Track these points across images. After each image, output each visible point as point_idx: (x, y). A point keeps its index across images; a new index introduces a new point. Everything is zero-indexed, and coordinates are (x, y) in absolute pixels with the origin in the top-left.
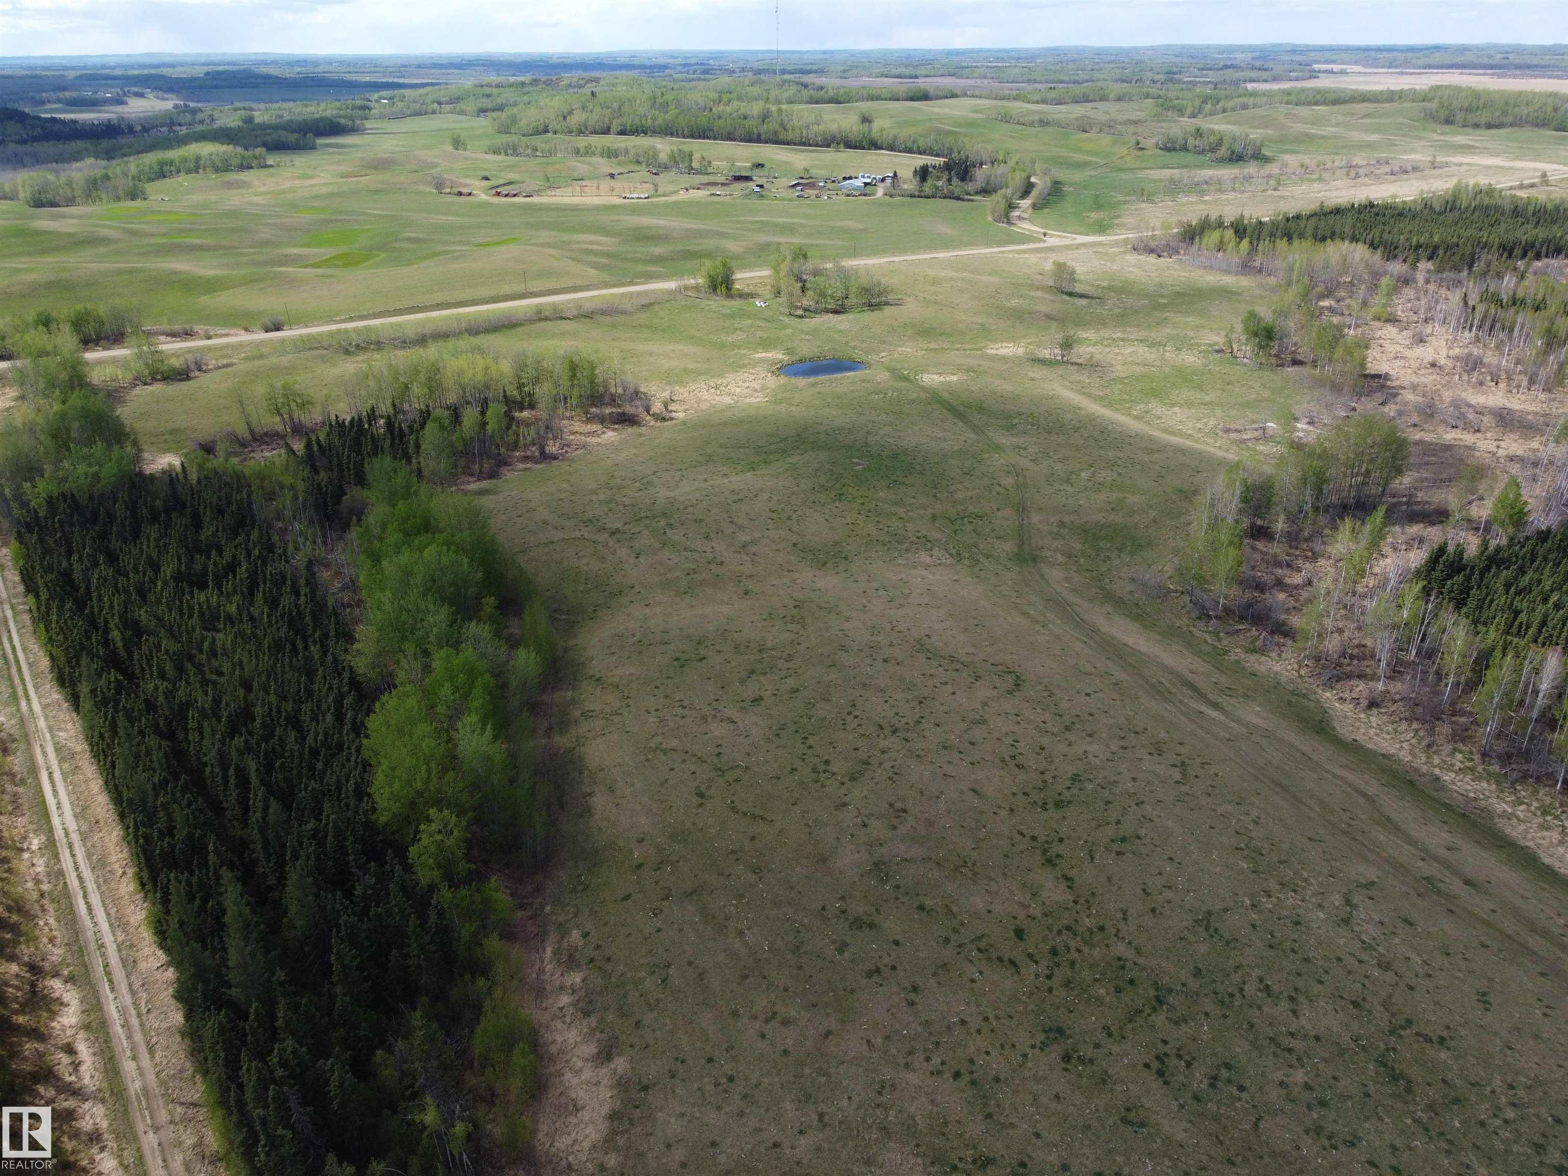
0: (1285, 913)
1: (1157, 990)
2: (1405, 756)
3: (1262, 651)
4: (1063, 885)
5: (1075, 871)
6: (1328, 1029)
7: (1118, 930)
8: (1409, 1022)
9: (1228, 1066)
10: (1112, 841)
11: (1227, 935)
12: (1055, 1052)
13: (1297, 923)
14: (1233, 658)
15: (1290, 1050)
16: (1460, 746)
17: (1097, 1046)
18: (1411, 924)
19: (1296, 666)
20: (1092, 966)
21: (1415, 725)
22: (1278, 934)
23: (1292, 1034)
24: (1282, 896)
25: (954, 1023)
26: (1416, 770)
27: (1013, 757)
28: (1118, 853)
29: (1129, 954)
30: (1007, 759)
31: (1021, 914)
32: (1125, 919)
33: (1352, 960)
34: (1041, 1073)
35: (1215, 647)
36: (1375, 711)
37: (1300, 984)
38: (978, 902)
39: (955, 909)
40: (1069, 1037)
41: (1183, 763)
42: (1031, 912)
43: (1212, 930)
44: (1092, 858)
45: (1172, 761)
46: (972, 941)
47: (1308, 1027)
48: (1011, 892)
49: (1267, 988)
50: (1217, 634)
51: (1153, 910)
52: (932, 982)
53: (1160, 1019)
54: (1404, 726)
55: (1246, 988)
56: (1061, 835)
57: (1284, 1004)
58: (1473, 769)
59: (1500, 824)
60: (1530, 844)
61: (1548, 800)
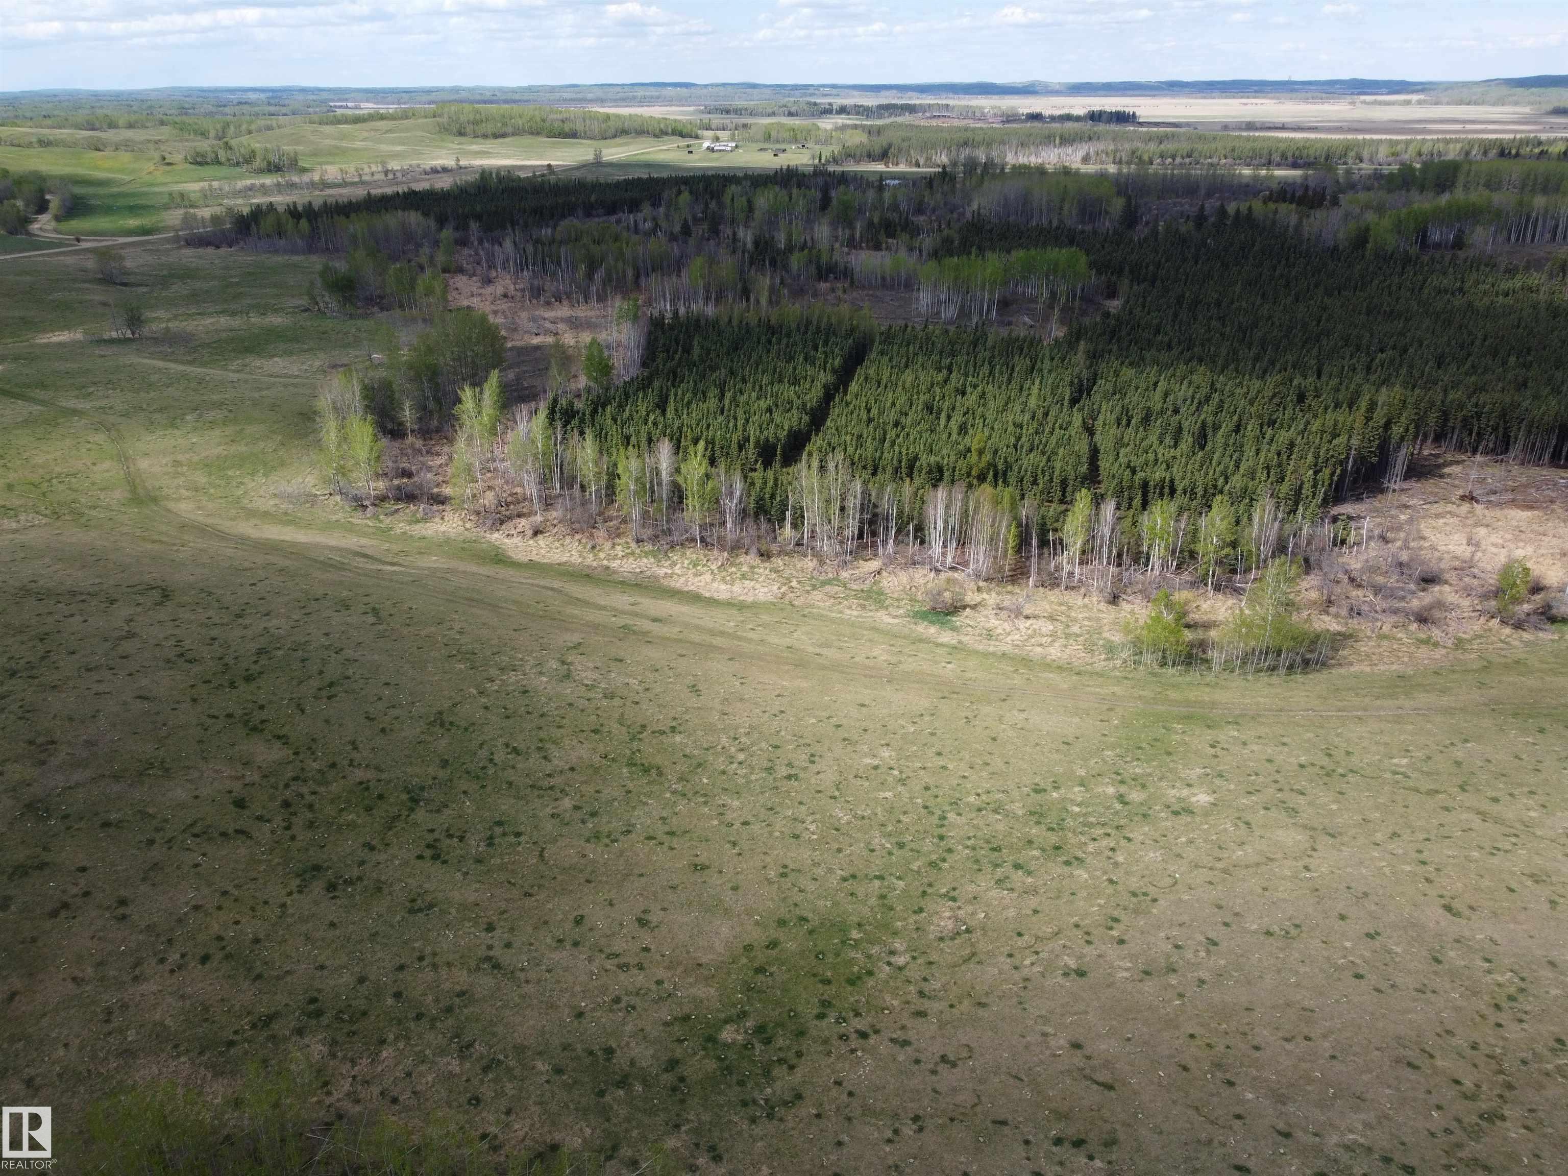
0: (511, 688)
1: (408, 793)
2: (576, 559)
3: (425, 520)
4: (277, 744)
5: (287, 727)
6: (580, 758)
7: (351, 760)
8: (644, 727)
9: (499, 823)
10: (320, 689)
11: (464, 724)
12: (317, 887)
13: (526, 692)
14: (398, 531)
15: (551, 788)
16: (618, 540)
17: (362, 863)
18: (621, 661)
19: (460, 523)
20: (332, 801)
21: (577, 537)
22: (509, 706)
23: (549, 775)
24: (504, 677)
25: (186, 914)
26: (588, 566)
27: (181, 655)
28: (329, 698)
29: (371, 774)
30: (174, 659)
31: (237, 787)
32: (356, 748)
33: (582, 701)
34: (307, 913)
35: (379, 528)
36: (540, 536)
37: (542, 734)
38: (181, 794)
39: (151, 811)
40: (329, 868)
41: (374, 609)
42: (247, 780)
43: (447, 725)
44: (303, 711)
45: (362, 611)
46: (184, 831)
47: (561, 764)
48: (217, 771)
49: (515, 748)
50: (378, 519)
51: (383, 730)
52: (144, 888)
53: (420, 815)
54: (568, 540)
55: (496, 757)
56: (260, 703)
57: (535, 756)
58: (633, 553)
59: (665, 582)
60: (692, 588)
61: (694, 556)
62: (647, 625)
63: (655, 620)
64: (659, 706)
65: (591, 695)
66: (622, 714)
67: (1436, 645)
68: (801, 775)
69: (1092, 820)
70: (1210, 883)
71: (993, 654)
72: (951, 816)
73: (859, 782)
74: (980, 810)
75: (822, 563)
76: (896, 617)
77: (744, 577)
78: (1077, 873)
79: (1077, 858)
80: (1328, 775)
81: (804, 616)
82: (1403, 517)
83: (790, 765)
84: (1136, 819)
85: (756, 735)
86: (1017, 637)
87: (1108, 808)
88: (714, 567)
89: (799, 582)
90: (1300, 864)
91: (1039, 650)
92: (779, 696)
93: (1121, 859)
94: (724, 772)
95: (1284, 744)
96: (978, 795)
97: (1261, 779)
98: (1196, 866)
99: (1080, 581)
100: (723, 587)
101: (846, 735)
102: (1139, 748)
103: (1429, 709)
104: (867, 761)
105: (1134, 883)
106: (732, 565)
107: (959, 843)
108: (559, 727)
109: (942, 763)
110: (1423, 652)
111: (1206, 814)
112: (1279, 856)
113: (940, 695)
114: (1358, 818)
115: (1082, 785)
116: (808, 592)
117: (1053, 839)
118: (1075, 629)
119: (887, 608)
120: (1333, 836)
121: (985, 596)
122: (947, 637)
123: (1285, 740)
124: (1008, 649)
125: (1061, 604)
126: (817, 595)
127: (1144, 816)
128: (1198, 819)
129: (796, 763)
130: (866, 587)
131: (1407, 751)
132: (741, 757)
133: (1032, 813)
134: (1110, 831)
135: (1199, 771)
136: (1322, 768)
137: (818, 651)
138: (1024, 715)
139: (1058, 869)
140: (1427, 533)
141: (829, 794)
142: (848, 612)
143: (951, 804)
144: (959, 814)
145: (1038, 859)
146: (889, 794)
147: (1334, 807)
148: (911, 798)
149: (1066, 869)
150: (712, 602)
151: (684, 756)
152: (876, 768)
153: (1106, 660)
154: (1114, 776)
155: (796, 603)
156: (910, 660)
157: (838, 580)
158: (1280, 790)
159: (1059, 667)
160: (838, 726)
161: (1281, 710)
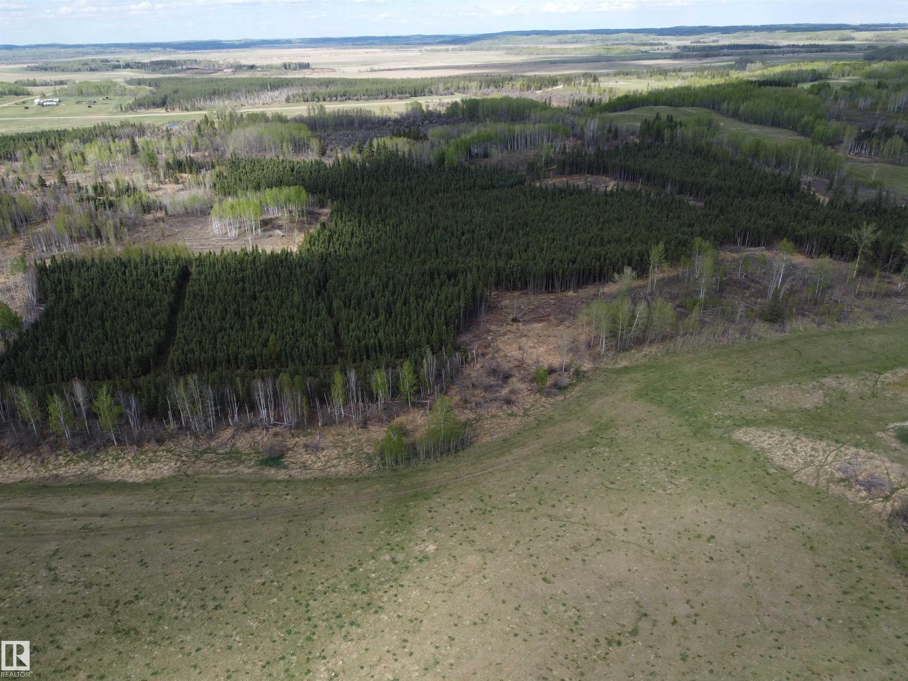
0: (19, 602)
2: (33, 475)
6: (81, 640)
13: (30, 602)
15: (68, 668)
16: (58, 452)
21: (28, 456)
23: (64, 659)
24: (11, 595)
26: (43, 478)
37: (51, 631)
47: (70, 648)
54: (22, 460)
58: (71, 460)
59: (101, 477)
60: (119, 478)
61: (114, 453)
62: (98, 521)
63: (103, 515)
64: (124, 583)
65: (76, 589)
66: (101, 597)
67: (516, 416)
68: (223, 604)
69: (382, 579)
70: (444, 601)
71: (310, 480)
72: (311, 602)
73: (257, 597)
74: (325, 593)
75: (197, 437)
76: (250, 467)
77: (151, 461)
78: (381, 617)
79: (380, 607)
80: (484, 513)
81: (196, 482)
82: (489, 338)
83: (214, 599)
84: (403, 571)
85: (189, 584)
86: (320, 464)
87: (388, 569)
88: (129, 458)
89: (187, 456)
90: (481, 575)
91: (333, 469)
92: (196, 551)
93: (400, 600)
94: (176, 618)
95: (461, 500)
96: (322, 583)
97: (455, 525)
98: (436, 593)
99: (345, 416)
100: (139, 472)
101: (242, 567)
102: (396, 524)
103: (519, 458)
104: (259, 581)
105: (410, 613)
106: (142, 454)
107: (319, 619)
108: (62, 621)
109: (299, 568)
110: (512, 421)
111: (435, 557)
112: (472, 573)
113: (287, 520)
114: (500, 536)
115: (373, 558)
116: (194, 462)
117: (366, 598)
118: (349, 450)
119: (243, 462)
120: (492, 552)
121: (297, 439)
122: (282, 475)
123: (461, 497)
124: (316, 474)
125: (339, 435)
126: (200, 464)
127: (407, 568)
128: (431, 562)
129: (218, 596)
130: (228, 450)
131: (514, 487)
132: (184, 603)
133: (352, 586)
134: (392, 584)
135: (426, 530)
136: (480, 509)
137: (211, 508)
138: (335, 520)
139: (372, 618)
140: (501, 346)
141: (242, 611)
142: (222, 471)
143: (310, 594)
144: (315, 600)
145: (361, 615)
146: (275, 600)
147: (490, 533)
148: (288, 598)
149: (376, 616)
150: (135, 487)
151: (149, 614)
152: (264, 584)
153: (369, 466)
154: (387, 547)
155: (188, 472)
156: (266, 499)
157: (210, 449)
158: (465, 530)
159: (346, 479)
160: (236, 561)
161: (456, 478)
